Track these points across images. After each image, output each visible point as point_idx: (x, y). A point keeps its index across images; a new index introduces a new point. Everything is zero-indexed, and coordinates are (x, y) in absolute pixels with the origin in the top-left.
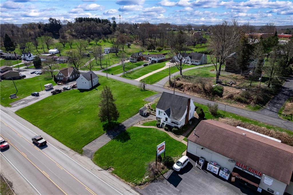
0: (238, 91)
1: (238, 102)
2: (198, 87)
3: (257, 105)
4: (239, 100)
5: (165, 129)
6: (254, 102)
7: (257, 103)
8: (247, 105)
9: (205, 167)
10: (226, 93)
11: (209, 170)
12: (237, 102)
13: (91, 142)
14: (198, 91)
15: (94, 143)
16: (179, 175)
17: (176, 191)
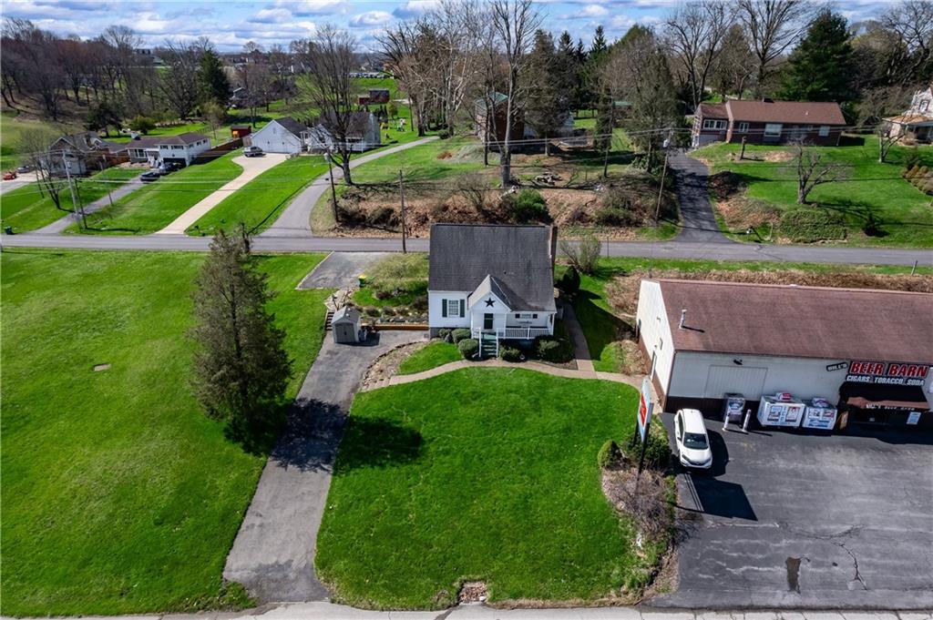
0: (588, 196)
1: (607, 225)
2: (455, 208)
3: (664, 223)
4: (610, 221)
5: (507, 358)
6: (651, 217)
7: (659, 219)
8: (637, 230)
9: (755, 426)
10: (558, 207)
11: (770, 423)
12: (606, 228)
13: (243, 527)
14: (461, 222)
15: (261, 526)
16: (718, 478)
17: (770, 532)
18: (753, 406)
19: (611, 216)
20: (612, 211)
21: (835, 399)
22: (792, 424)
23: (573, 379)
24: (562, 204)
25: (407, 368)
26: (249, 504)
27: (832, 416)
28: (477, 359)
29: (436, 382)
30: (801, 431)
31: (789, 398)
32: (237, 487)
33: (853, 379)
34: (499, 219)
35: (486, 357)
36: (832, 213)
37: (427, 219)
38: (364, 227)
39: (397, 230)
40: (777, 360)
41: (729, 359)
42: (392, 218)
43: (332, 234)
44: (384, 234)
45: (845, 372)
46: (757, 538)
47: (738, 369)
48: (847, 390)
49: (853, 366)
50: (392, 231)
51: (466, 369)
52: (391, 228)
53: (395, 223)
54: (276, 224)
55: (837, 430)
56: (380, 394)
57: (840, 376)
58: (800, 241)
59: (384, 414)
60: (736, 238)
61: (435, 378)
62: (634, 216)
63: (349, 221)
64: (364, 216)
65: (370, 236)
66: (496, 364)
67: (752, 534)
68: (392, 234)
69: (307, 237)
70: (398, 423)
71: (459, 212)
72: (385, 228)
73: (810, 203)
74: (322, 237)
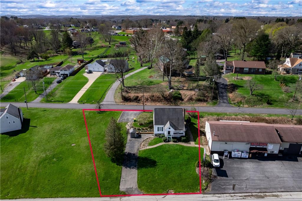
0: (193, 92)
3: (214, 101)
4: (199, 100)
5: (174, 142)
6: (210, 99)
7: (213, 99)
8: (207, 103)
9: (230, 157)
11: (234, 157)
12: (198, 102)
13: (121, 181)
14: (158, 100)
15: (125, 180)
16: (221, 169)
17: (231, 179)
18: (230, 153)
19: (199, 99)
20: (200, 97)
21: (248, 151)
22: (239, 157)
23: (190, 147)
24: (186, 95)
25: (150, 144)
26: (121, 176)
27: (247, 155)
28: (167, 142)
29: (158, 148)
30: (241, 158)
31: (238, 151)
32: (117, 173)
33: (252, 146)
34: (168, 99)
35: (169, 141)
36: (259, 98)
37: (148, 99)
38: (130, 101)
39: (140, 102)
40: (235, 143)
41: (225, 142)
42: (138, 99)
43: (121, 103)
44: (136, 104)
45: (250, 145)
46: (227, 181)
47: (226, 144)
48: (251, 149)
49: (252, 144)
50: (138, 103)
51: (164, 144)
52: (138, 102)
53: (139, 100)
54: (105, 100)
55: (249, 158)
56: (145, 151)
57: (249, 146)
58: (250, 106)
59: (146, 156)
60: (233, 105)
61: (157, 147)
62: (206, 99)
63: (126, 99)
64: (130, 98)
65: (132, 104)
66: (171, 143)
67: (227, 180)
68: (139, 104)
69: (114, 105)
70: (150, 158)
71: (157, 97)
72: (136, 102)
73: (253, 95)
74: (119, 105)
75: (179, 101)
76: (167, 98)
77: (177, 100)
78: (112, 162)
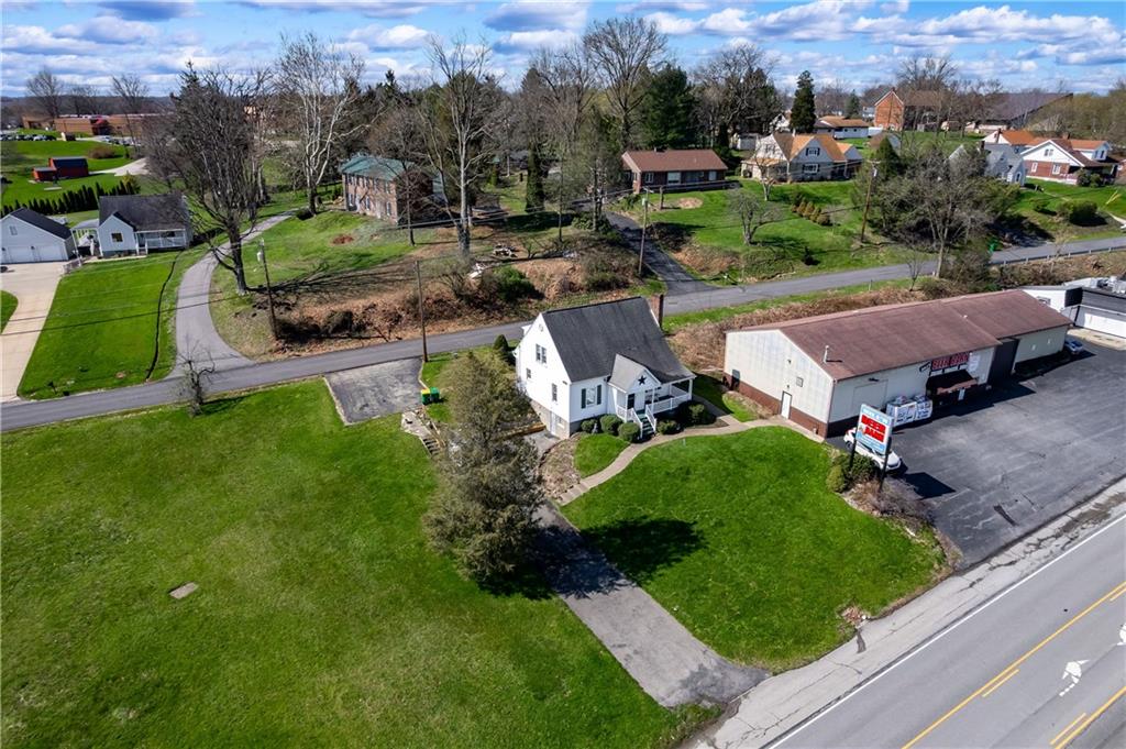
0: (563, 264)
2: (428, 298)
3: (648, 280)
4: (600, 287)
5: (668, 432)
6: (634, 276)
7: (643, 276)
8: (629, 290)
12: (599, 294)
13: (622, 662)
14: (442, 312)
15: (636, 652)
16: (908, 473)
17: (969, 495)
19: (602, 281)
20: (597, 276)
21: (928, 393)
22: (910, 420)
23: (736, 433)
24: (543, 276)
25: (587, 469)
26: (600, 642)
27: (930, 406)
29: (636, 470)
31: (905, 400)
33: (934, 374)
34: (485, 302)
35: (647, 437)
36: (775, 249)
37: (400, 316)
38: (320, 340)
39: (366, 335)
40: (893, 372)
41: (866, 379)
42: (355, 323)
43: (280, 356)
44: (353, 344)
45: (928, 370)
46: (967, 502)
47: (875, 386)
48: (932, 384)
49: (933, 364)
50: (360, 338)
51: (645, 451)
52: (357, 335)
53: (361, 328)
55: (935, 416)
56: (590, 499)
57: (925, 375)
58: (764, 278)
59: (619, 515)
60: (714, 284)
61: (629, 467)
62: (619, 276)
63: (295, 335)
64: (315, 326)
65: (333, 348)
66: (660, 440)
67: (963, 500)
68: (366, 342)
69: (247, 367)
70: (645, 517)
71: (435, 302)
72: (350, 336)
73: (755, 243)
74: (269, 362)
75: (530, 302)
76: (477, 298)
77: (519, 300)
78: (496, 593)
